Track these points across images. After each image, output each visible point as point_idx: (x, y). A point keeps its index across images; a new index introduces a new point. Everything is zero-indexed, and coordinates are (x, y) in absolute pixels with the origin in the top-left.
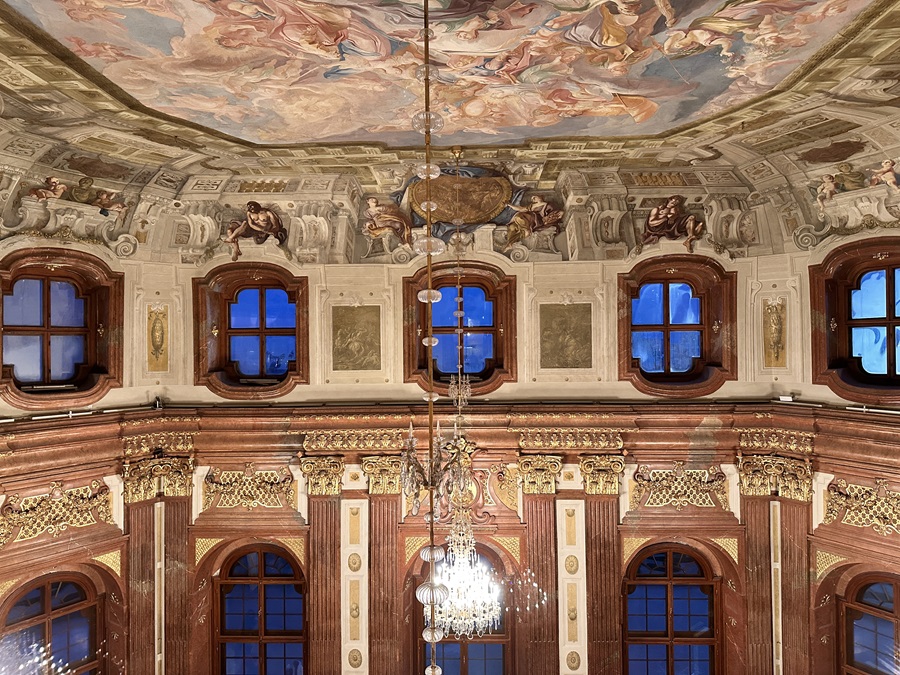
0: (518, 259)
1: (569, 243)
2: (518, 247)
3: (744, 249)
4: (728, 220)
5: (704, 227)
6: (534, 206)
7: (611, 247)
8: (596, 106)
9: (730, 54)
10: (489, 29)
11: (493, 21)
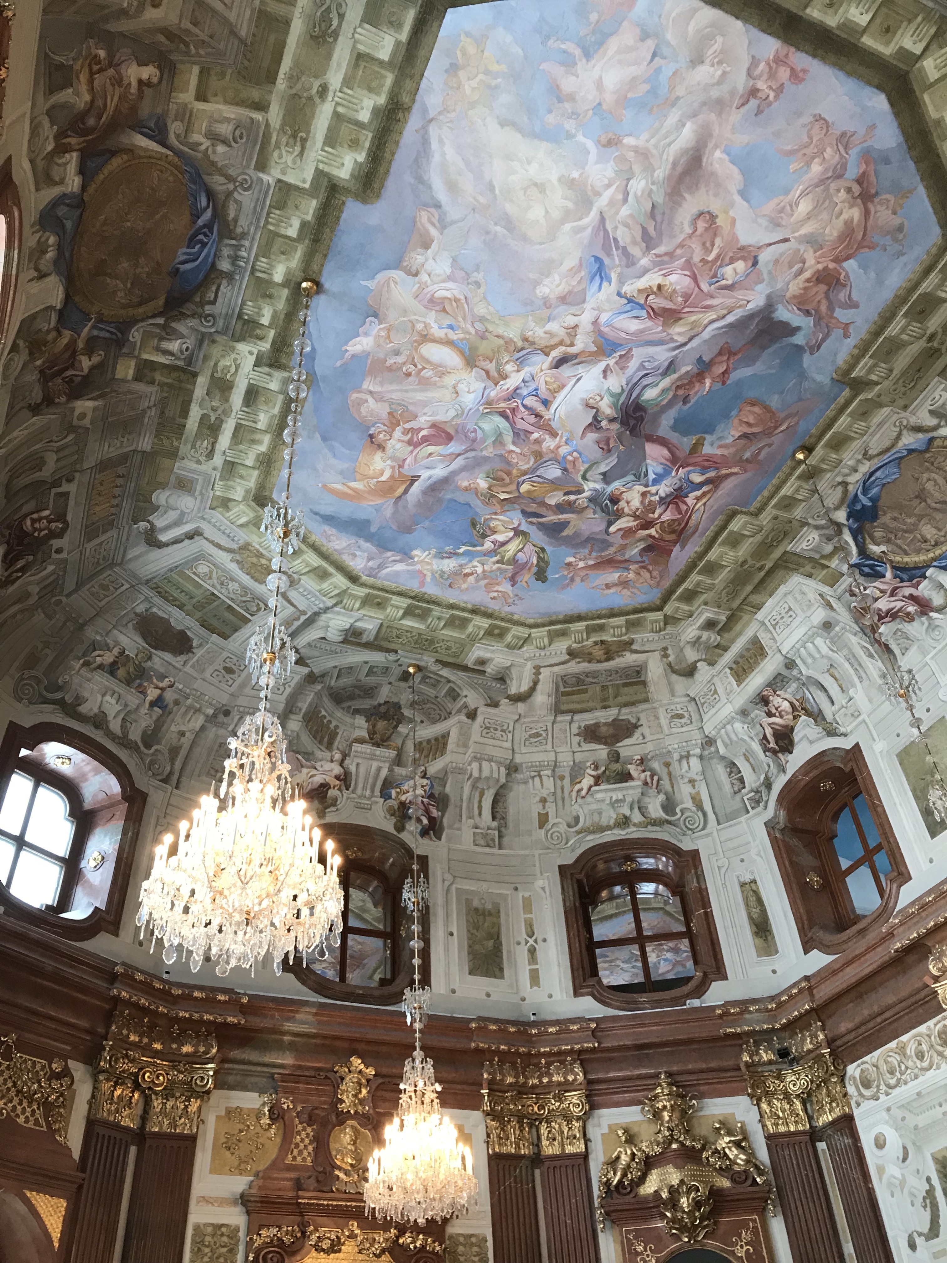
1: (16, 433)
2: (21, 359)
6: (85, 360)
8: (393, 458)
9: (461, 551)
10: (595, 417)
11: (604, 423)
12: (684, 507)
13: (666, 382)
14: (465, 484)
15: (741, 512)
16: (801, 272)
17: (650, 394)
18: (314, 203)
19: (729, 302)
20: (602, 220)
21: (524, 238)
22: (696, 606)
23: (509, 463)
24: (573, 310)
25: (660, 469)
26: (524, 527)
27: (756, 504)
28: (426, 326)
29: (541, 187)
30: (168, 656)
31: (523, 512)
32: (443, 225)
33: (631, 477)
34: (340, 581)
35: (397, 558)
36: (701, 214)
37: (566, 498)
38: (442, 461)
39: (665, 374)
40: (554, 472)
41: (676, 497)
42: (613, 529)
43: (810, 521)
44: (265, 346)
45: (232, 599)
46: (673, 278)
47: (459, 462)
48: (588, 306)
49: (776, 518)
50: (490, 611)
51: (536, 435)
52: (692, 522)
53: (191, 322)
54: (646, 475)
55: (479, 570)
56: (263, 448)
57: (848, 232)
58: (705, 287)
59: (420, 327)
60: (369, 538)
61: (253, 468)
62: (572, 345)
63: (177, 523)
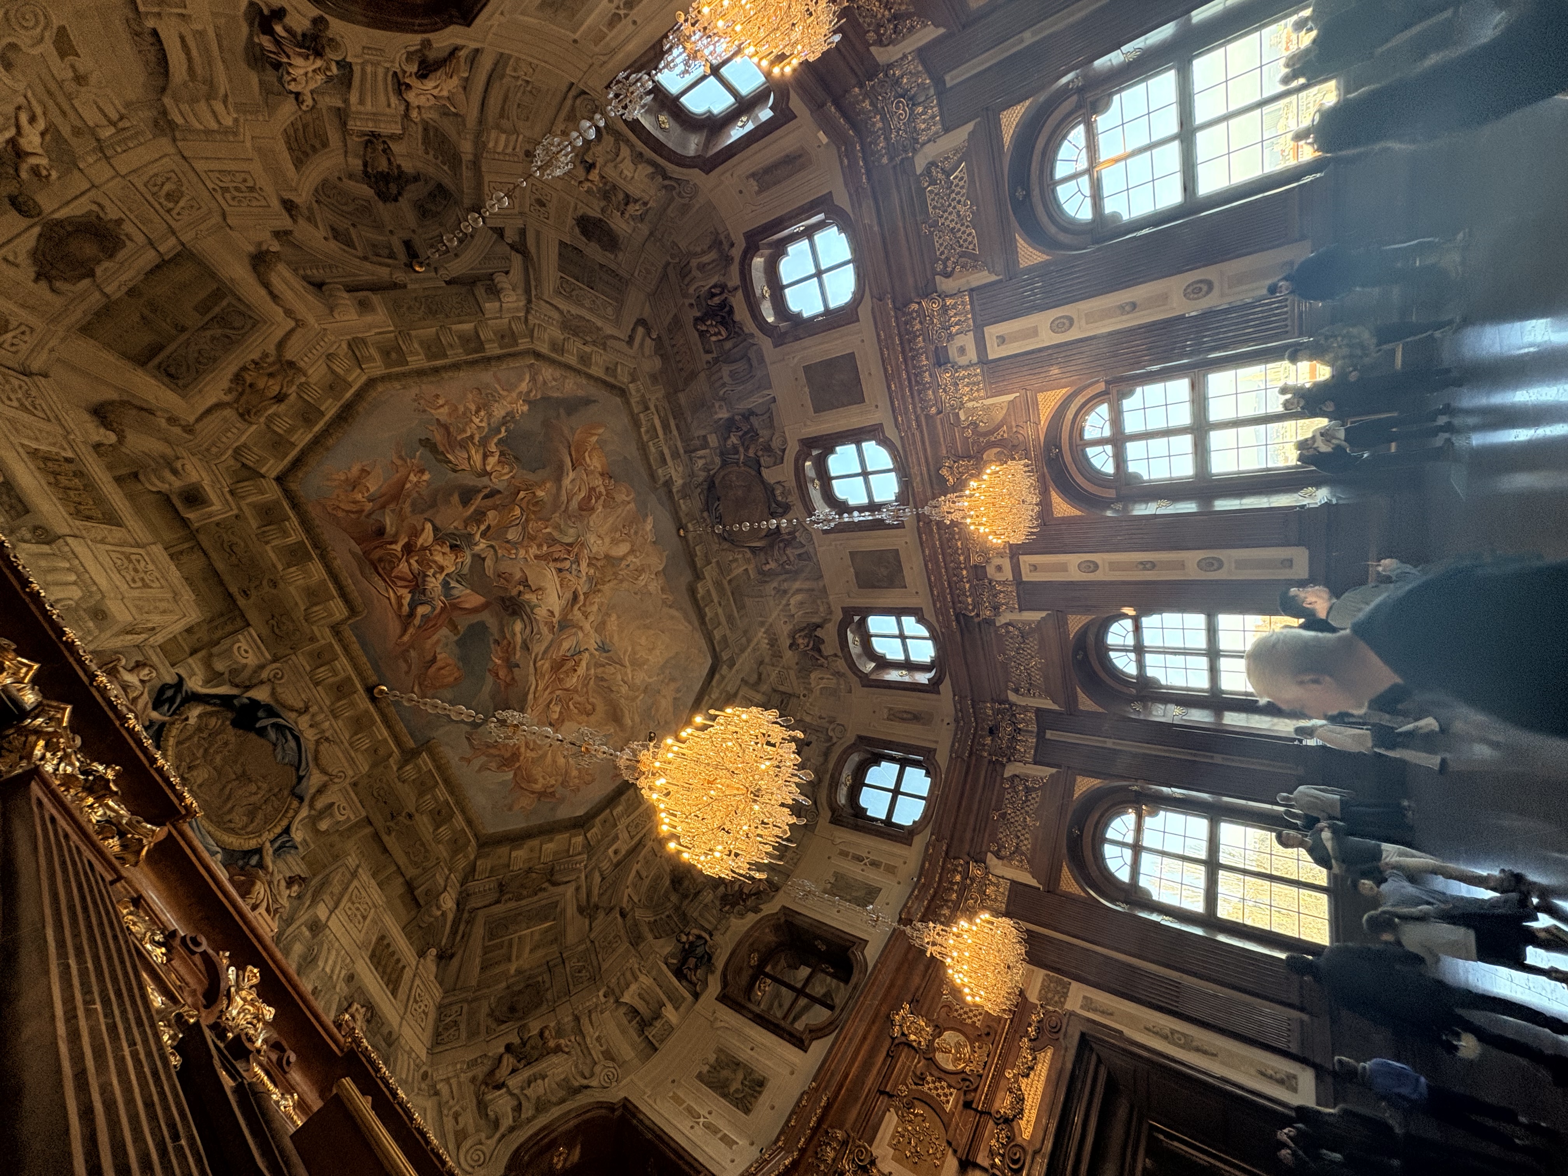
0: (785, 442)
1: (761, 401)
2: (776, 444)
3: (722, 237)
4: (701, 267)
5: (714, 286)
6: (736, 442)
7: (755, 363)
8: (592, 472)
9: (503, 429)
10: (529, 586)
11: (522, 588)
12: (400, 583)
13: (519, 639)
14: (548, 485)
15: (349, 618)
16: (527, 745)
17: (518, 626)
18: (699, 566)
19: (540, 701)
20: (622, 665)
21: (639, 628)
22: (245, 508)
23: (540, 519)
24: (595, 624)
25: (456, 592)
26: (485, 479)
27: (348, 633)
28: (636, 557)
29: (651, 650)
30: (591, 213)
31: (499, 492)
32: (664, 602)
33: (466, 570)
34: (544, 349)
35: (532, 395)
36: (594, 710)
37: (486, 524)
38: (572, 490)
39: (524, 642)
40: (512, 535)
41: (417, 585)
42: (429, 526)
43: (278, 665)
44: (674, 490)
45: (581, 289)
46: (575, 680)
47: (564, 498)
48: (592, 631)
49: (313, 639)
50: (425, 379)
51: (545, 548)
52: (377, 578)
53: (701, 479)
54: (458, 581)
55: (477, 421)
56: (643, 430)
57: (531, 780)
58: (558, 692)
59: (638, 554)
60: (559, 402)
61: (638, 414)
62: (579, 609)
63: (642, 345)
